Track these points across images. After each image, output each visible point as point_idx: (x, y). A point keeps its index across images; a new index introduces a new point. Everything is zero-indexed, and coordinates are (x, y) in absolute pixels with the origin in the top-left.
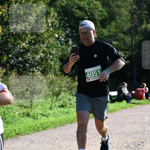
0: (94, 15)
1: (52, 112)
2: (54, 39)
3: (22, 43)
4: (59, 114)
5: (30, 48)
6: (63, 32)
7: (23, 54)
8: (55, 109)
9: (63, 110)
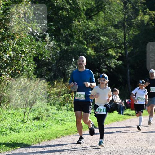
1: (25, 125)
2: (27, 34)
4: (34, 128)
8: (28, 123)
9: (39, 124)
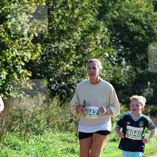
0: (152, 29)
2: (104, 59)
3: (65, 64)
4: (110, 150)
5: (75, 71)
6: (115, 50)
7: (67, 78)
9: (115, 146)
